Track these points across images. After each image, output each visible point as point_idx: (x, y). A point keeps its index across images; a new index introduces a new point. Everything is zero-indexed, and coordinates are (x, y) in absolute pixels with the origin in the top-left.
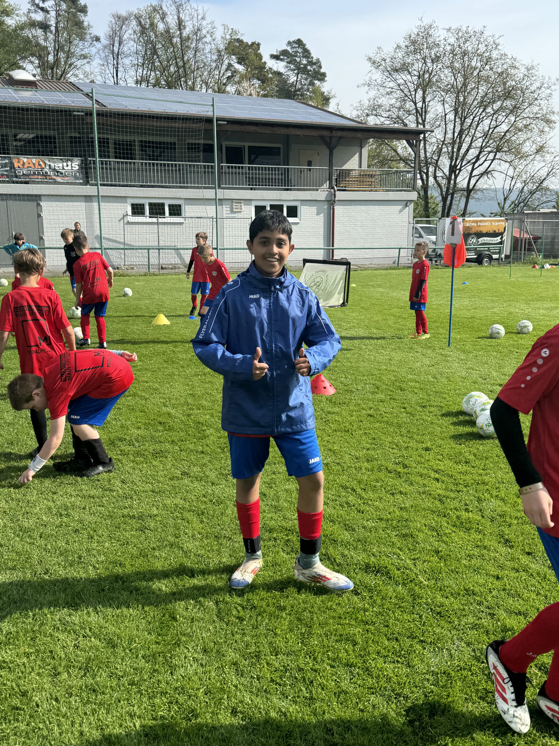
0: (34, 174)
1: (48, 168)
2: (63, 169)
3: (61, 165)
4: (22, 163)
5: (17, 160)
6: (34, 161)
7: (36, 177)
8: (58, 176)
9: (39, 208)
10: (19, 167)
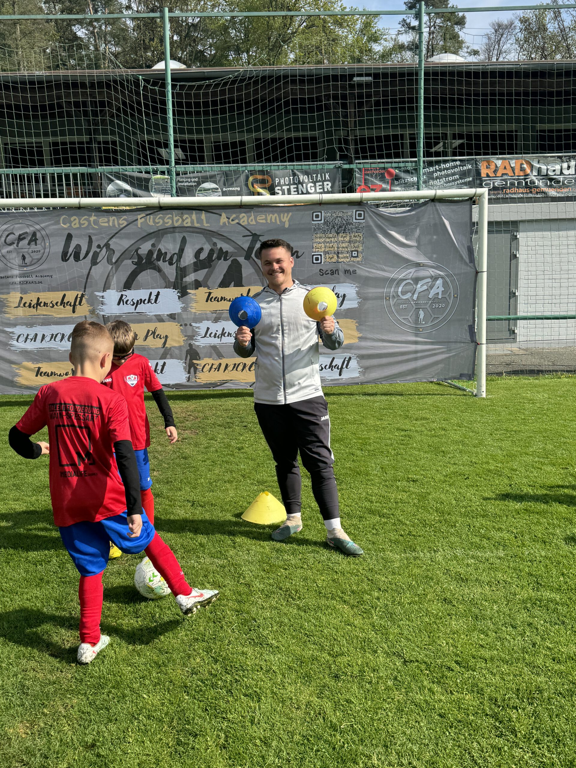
0: (512, 184)
1: (535, 173)
2: (561, 173)
3: (558, 167)
4: (493, 167)
5: (485, 164)
6: (513, 163)
7: (513, 190)
8: (551, 186)
9: (514, 244)
10: (488, 176)
